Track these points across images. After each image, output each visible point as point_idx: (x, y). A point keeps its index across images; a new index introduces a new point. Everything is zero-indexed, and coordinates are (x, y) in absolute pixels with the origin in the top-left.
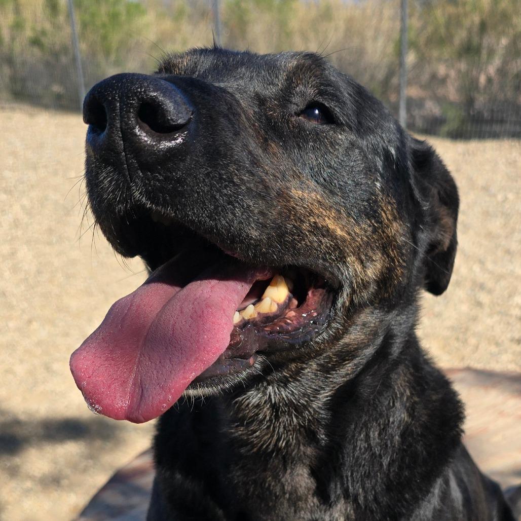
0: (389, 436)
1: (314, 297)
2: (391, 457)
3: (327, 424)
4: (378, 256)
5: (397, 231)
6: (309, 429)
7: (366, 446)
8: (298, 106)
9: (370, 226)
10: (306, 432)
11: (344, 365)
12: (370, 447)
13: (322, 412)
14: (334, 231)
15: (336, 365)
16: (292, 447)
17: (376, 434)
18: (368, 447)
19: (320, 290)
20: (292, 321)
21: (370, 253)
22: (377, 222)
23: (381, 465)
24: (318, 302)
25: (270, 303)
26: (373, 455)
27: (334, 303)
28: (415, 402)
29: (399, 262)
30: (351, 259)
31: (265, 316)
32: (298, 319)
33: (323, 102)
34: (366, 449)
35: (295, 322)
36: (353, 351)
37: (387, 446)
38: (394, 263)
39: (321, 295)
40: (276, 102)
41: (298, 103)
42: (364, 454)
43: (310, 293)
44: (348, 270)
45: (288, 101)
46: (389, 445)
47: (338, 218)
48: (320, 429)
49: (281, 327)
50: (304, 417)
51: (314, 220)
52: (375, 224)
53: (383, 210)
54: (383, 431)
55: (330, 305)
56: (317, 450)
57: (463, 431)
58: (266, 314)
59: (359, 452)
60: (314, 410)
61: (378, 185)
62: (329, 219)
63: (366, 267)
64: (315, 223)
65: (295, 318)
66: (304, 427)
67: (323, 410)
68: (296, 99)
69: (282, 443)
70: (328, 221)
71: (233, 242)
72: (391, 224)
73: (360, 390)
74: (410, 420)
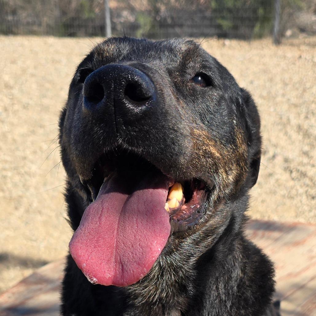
0: (230, 288)
1: (197, 196)
2: (232, 302)
3: (194, 279)
4: (234, 167)
5: (244, 150)
6: (181, 283)
7: (217, 295)
8: (191, 75)
9: (231, 149)
10: (179, 286)
11: (208, 239)
12: (219, 295)
13: (191, 271)
14: (214, 154)
15: (202, 239)
16: (169, 298)
17: (223, 286)
18: (218, 295)
19: (202, 191)
20: (186, 212)
21: (231, 166)
22: (235, 146)
23: (226, 306)
24: (200, 198)
25: (176, 201)
26: (221, 300)
27: (208, 198)
28: (246, 263)
29: (245, 169)
30: (221, 170)
31: (173, 209)
32: (189, 210)
33: (205, 73)
34: (217, 297)
35: (187, 212)
36: (213, 230)
37: (229, 294)
38: (242, 170)
39: (202, 194)
40: (177, 73)
41: (190, 73)
42: (215, 300)
43: (195, 193)
44: (219, 177)
45: (185, 72)
46: (231, 293)
47: (215, 146)
48: (189, 283)
49: (181, 216)
50: (178, 275)
51: (205, 148)
52: (234, 147)
53: (237, 137)
54: (226, 283)
55: (206, 200)
56: (186, 299)
57: (275, 282)
58: (174, 208)
59: (212, 298)
60: (186, 271)
61: (235, 122)
62: (212, 147)
63: (228, 175)
64: (205, 150)
65: (187, 210)
66: (178, 283)
67: (191, 270)
68: (189, 71)
69: (164, 294)
70: (211, 148)
71: (171, 167)
72: (241, 146)
73: (216, 254)
74: (243, 276)
